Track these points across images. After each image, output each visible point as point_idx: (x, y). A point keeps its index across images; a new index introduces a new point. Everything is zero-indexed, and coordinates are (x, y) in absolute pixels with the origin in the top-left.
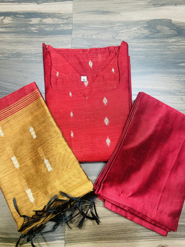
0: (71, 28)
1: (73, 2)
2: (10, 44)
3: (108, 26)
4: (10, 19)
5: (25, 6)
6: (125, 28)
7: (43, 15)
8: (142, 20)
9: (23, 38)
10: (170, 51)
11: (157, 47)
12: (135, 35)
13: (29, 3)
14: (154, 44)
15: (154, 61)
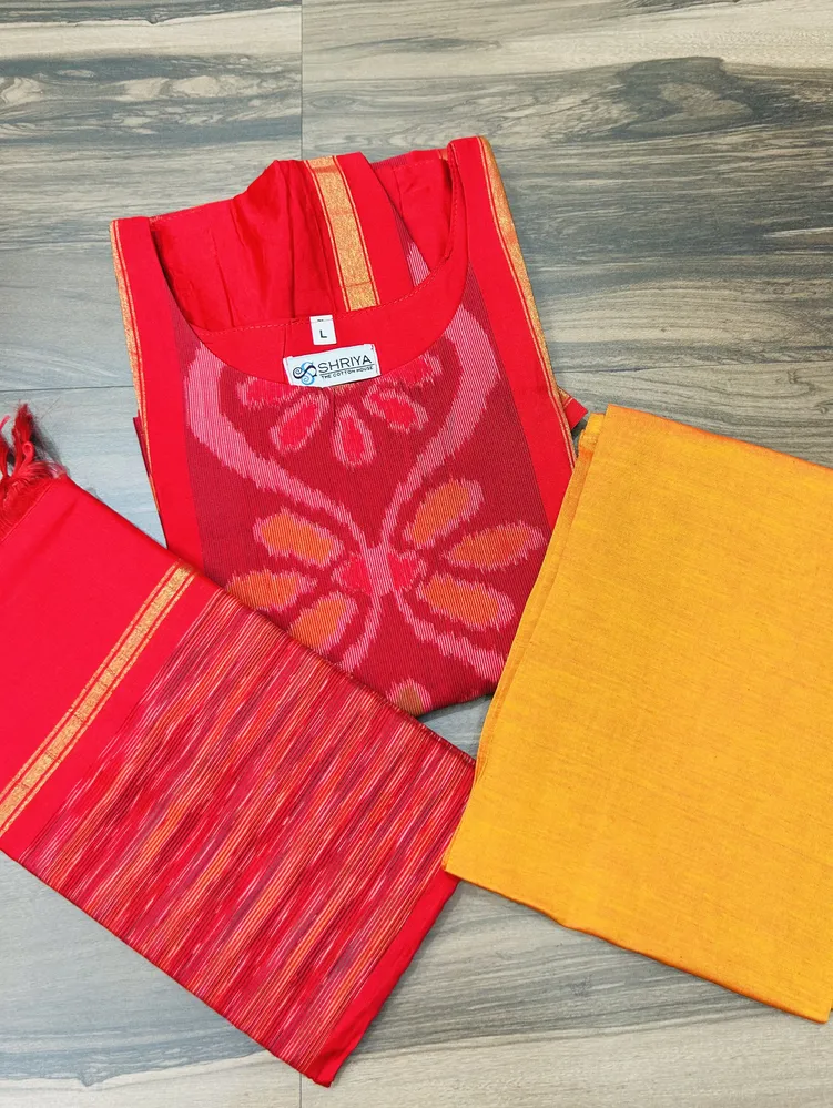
0: (298, 110)
1: (300, 9)
2: (36, 186)
3: (452, 96)
4: (29, 89)
5: (95, 32)
6: (529, 100)
7: (174, 65)
8: (598, 68)
9: (92, 160)
10: (726, 182)
11: (668, 169)
12: (573, 127)
13: (112, 18)
14: (656, 160)
15: (660, 227)
